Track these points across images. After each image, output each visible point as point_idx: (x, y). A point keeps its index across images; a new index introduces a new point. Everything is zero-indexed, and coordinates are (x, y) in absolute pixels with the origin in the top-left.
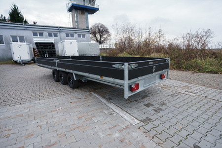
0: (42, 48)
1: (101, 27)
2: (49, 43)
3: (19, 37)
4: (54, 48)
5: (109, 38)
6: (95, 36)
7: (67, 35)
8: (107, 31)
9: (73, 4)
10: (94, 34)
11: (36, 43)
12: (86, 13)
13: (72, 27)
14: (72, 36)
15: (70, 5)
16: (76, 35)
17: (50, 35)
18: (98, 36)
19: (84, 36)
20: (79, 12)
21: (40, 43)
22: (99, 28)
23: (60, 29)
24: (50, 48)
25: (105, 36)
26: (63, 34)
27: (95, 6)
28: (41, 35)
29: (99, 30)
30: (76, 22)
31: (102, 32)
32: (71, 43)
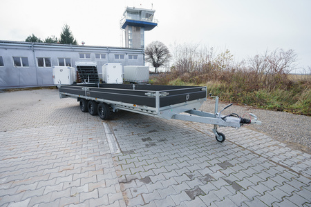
0: (83, 72)
1: (159, 46)
2: (91, 67)
4: (97, 72)
5: (169, 59)
6: (152, 57)
7: (117, 56)
8: (166, 51)
9: (127, 20)
10: (151, 54)
11: (78, 67)
12: (142, 30)
13: (124, 46)
14: (122, 57)
15: (124, 21)
16: (126, 57)
17: (98, 56)
18: (155, 57)
19: (136, 58)
20: (134, 28)
21: (81, 67)
22: (157, 47)
23: (109, 50)
24: (92, 72)
25: (164, 57)
26: (112, 55)
27: (153, 22)
28: (88, 56)
29: (157, 49)
30: (129, 40)
31: (160, 52)
32: (115, 67)
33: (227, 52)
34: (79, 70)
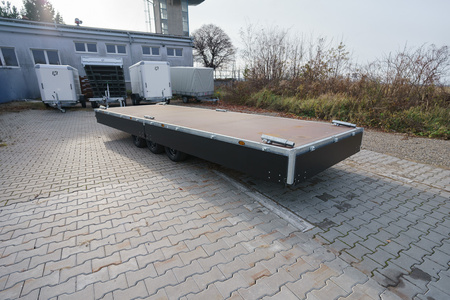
0: (97, 78)
1: (215, 33)
2: (113, 67)
3: (48, 52)
4: (122, 78)
5: (230, 57)
6: (202, 53)
7: (146, 51)
8: (227, 43)
10: (201, 47)
11: (87, 67)
12: (183, 3)
13: (154, 31)
14: (156, 51)
16: (163, 51)
17: (111, 49)
18: (208, 52)
19: (179, 53)
21: (94, 67)
22: (211, 35)
23: (131, 37)
24: (115, 78)
25: (222, 54)
26: (137, 48)
28: (92, 48)
29: (211, 39)
30: (162, 21)
31: (217, 44)
32: (157, 68)
33: (340, 47)
34: (88, 72)
